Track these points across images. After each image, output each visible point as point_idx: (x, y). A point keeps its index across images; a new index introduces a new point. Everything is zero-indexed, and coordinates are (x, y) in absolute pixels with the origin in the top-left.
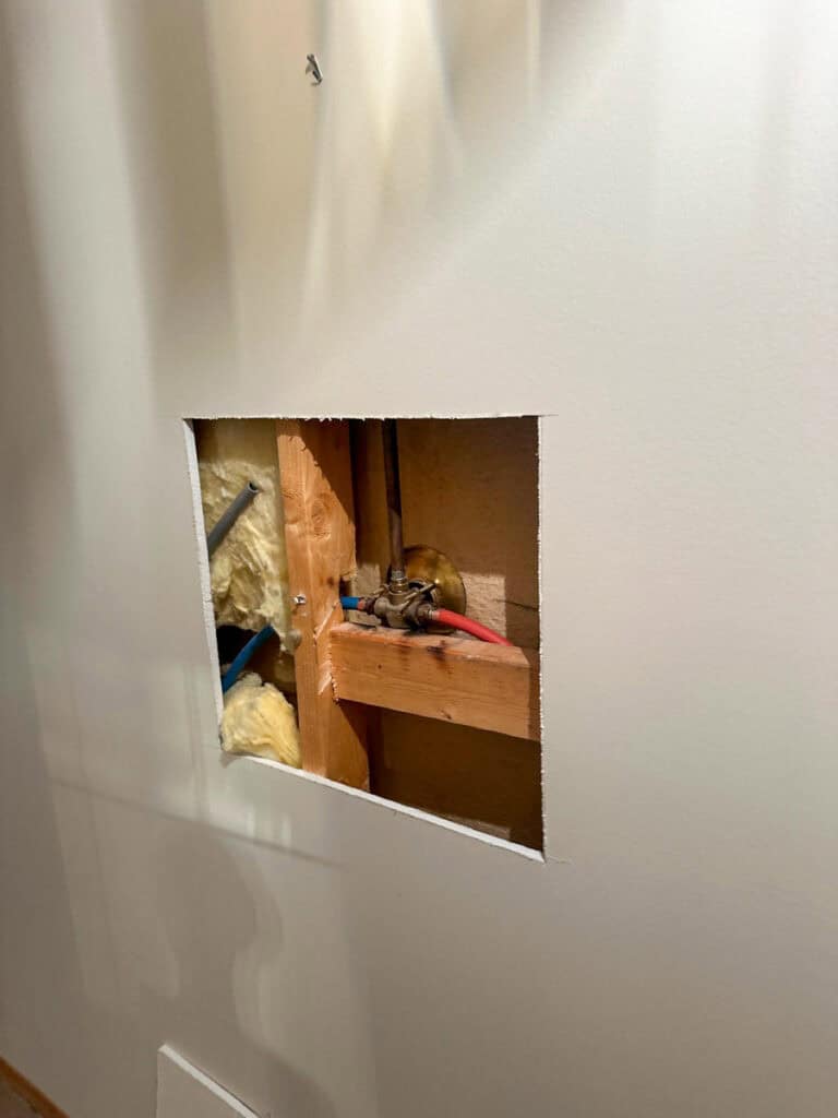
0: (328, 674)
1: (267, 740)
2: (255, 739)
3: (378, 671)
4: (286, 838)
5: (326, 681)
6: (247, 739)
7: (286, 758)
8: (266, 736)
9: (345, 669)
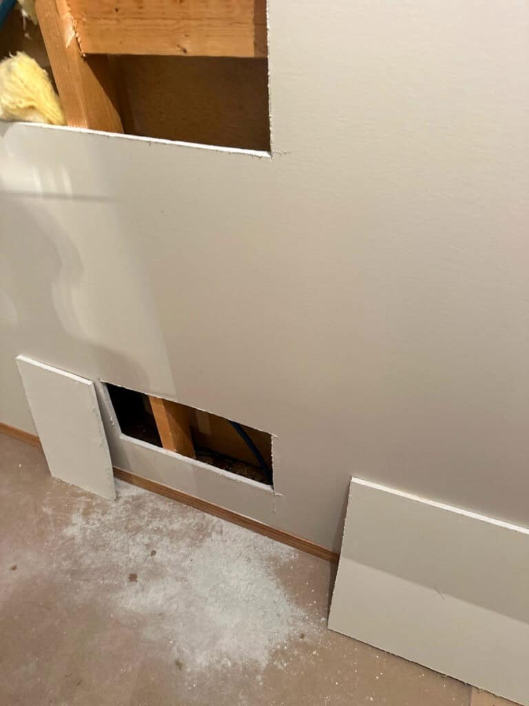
0: (71, 28)
1: (31, 103)
2: (21, 102)
3: (115, 15)
4: (68, 187)
5: (70, 36)
6: (13, 103)
7: (52, 119)
8: (29, 99)
9: (84, 19)
